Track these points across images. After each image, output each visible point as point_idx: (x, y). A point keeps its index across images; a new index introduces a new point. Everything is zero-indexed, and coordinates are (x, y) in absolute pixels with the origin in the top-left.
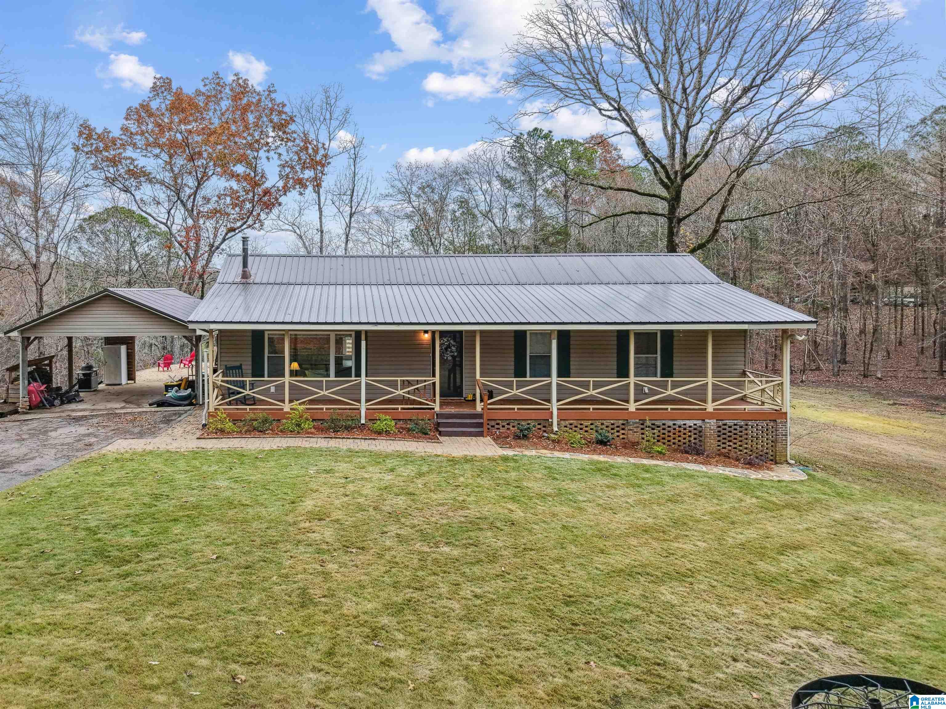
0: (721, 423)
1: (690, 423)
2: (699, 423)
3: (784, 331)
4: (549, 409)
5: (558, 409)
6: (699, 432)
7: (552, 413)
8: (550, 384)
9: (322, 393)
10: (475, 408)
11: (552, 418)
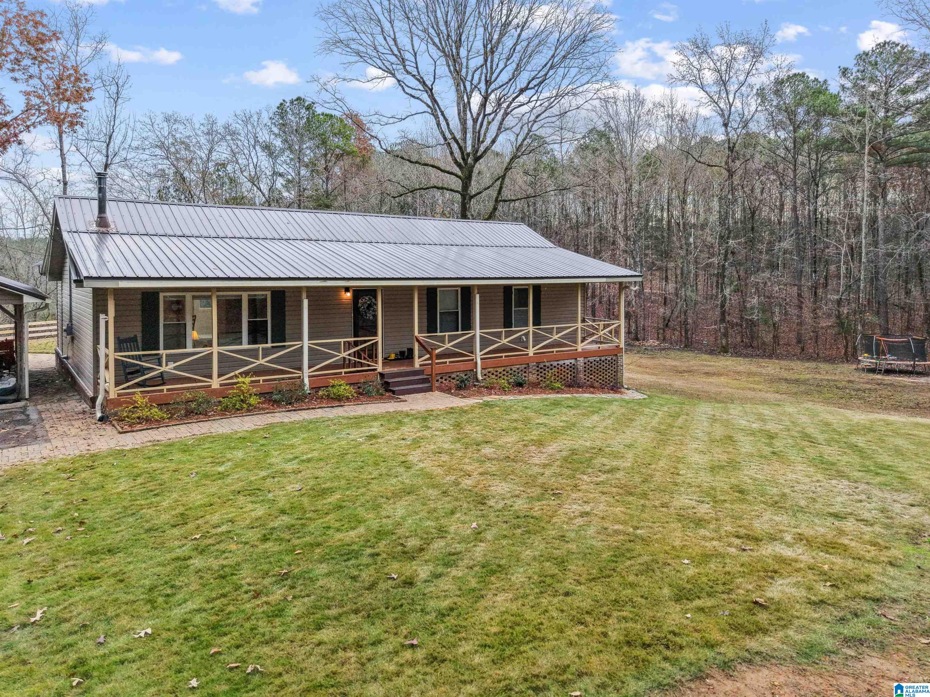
0: (586, 361)
1: (567, 362)
2: (573, 361)
3: (621, 283)
4: (473, 360)
5: (482, 359)
6: (574, 367)
7: (476, 363)
8: (474, 337)
9: (258, 362)
10: (412, 364)
11: (476, 368)
